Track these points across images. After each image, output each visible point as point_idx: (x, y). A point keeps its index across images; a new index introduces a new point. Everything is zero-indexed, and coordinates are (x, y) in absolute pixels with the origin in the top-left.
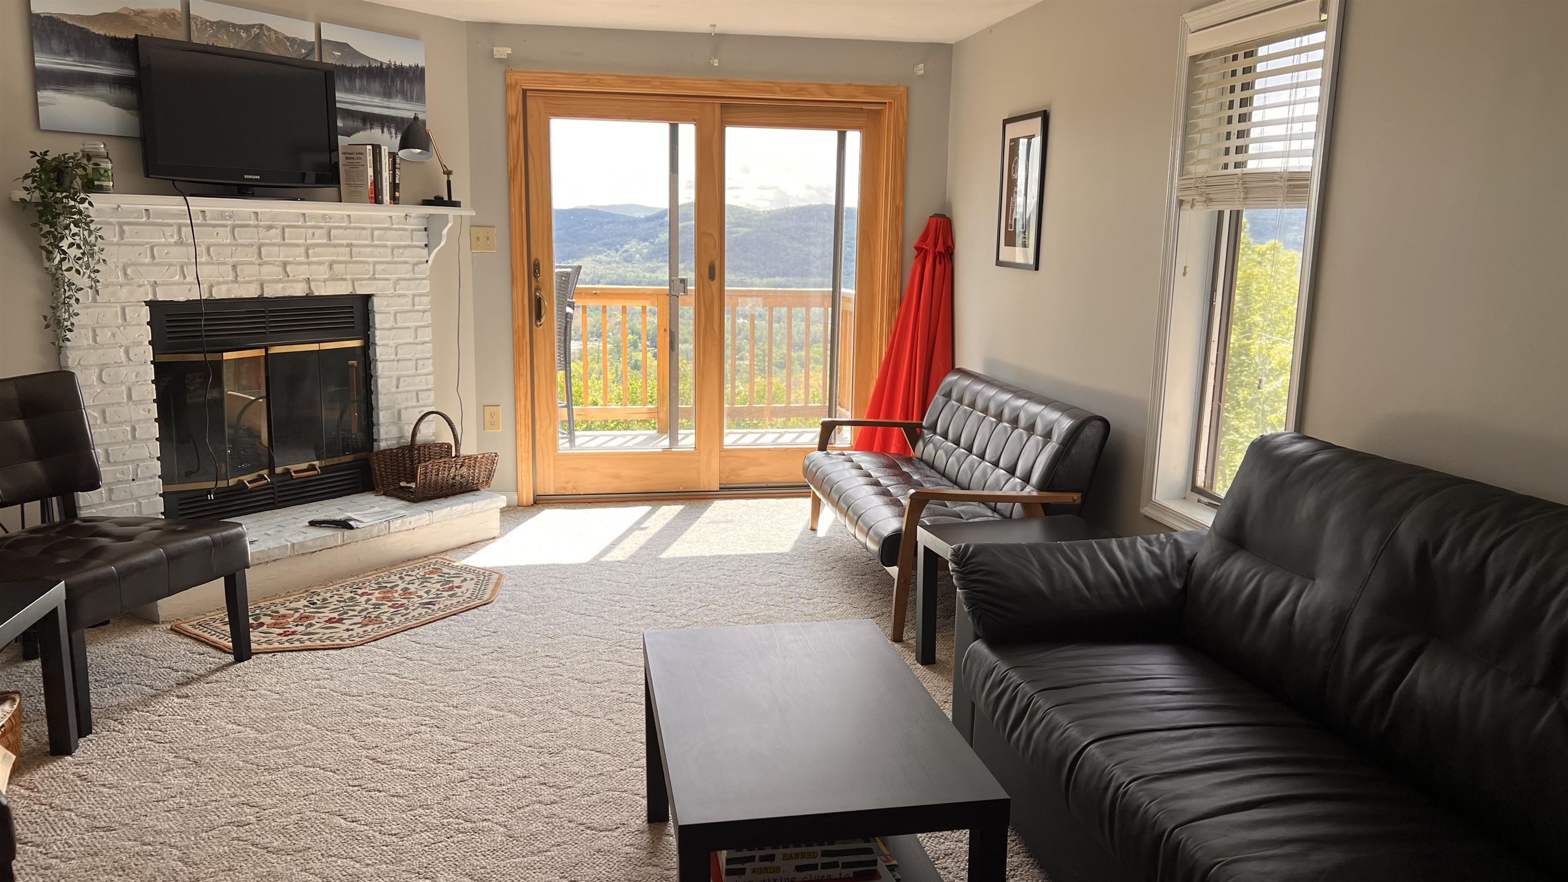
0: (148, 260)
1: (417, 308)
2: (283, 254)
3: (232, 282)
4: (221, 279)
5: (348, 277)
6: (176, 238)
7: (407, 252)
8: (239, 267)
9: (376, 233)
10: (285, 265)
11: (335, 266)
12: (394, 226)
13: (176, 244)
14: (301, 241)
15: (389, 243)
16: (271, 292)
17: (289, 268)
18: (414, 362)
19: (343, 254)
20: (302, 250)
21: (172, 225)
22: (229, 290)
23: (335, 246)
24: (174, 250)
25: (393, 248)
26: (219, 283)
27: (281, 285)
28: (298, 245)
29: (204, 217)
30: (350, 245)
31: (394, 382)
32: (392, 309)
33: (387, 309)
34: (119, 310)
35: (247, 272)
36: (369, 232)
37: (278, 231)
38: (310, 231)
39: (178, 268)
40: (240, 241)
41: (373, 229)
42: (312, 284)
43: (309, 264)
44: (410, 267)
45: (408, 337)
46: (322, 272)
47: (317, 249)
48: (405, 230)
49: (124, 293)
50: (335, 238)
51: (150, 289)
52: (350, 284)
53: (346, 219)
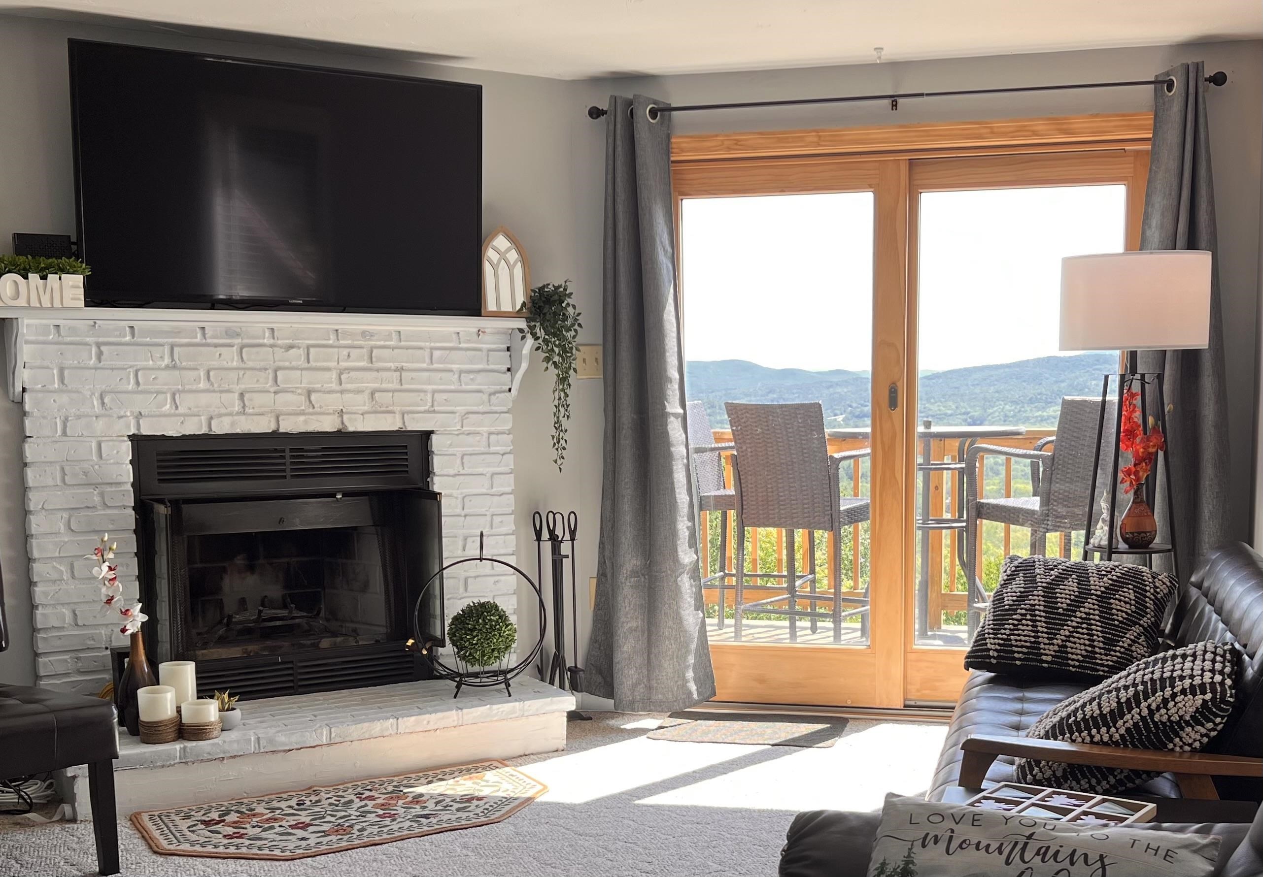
0: (131, 386)
1: (493, 449)
2: (307, 380)
3: (238, 414)
4: (223, 411)
5: (397, 409)
6: (167, 361)
7: (480, 378)
8: (247, 396)
9: (437, 353)
10: (309, 393)
11: (377, 395)
12: (463, 345)
13: (167, 367)
14: (333, 364)
15: (455, 367)
16: (289, 426)
17: (313, 397)
18: (488, 518)
19: (390, 381)
20: (334, 375)
21: (162, 345)
22: (233, 424)
23: (378, 370)
24: (163, 375)
25: (461, 372)
26: (220, 415)
27: (302, 418)
28: (328, 369)
29: (204, 335)
30: (400, 370)
31: (460, 544)
32: (459, 451)
33: (451, 451)
34: (94, 445)
35: (257, 401)
36: (427, 353)
37: (302, 352)
38: (345, 352)
39: (169, 396)
40: (250, 364)
41: (432, 349)
42: (345, 417)
43: (342, 392)
44: (485, 397)
45: (481, 486)
46: (361, 402)
47: (352, 374)
48: (480, 350)
49: (99, 426)
50: (380, 360)
51: (133, 422)
52: (398, 417)
53: (395, 336)
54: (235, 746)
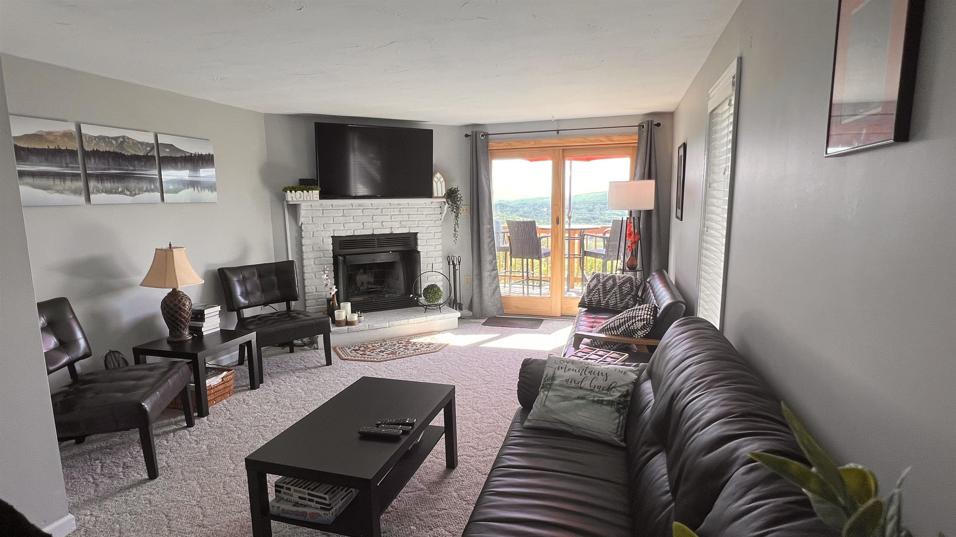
0: (332, 222)
1: (436, 237)
2: (382, 218)
3: (362, 229)
4: (358, 228)
5: (408, 226)
6: (342, 214)
7: (432, 216)
8: (364, 224)
9: (419, 209)
10: (382, 222)
11: (402, 222)
12: (427, 207)
13: (342, 216)
14: (389, 213)
15: (424, 213)
16: (377, 232)
17: (383, 223)
18: (434, 258)
19: (406, 218)
20: (389, 216)
21: (340, 210)
22: (360, 232)
23: (402, 215)
24: (341, 218)
25: (426, 215)
26: (357, 230)
27: (380, 230)
28: (388, 215)
29: (352, 206)
30: (408, 214)
31: (426, 265)
32: (426, 238)
33: (423, 238)
34: (321, 239)
35: (367, 225)
36: (416, 209)
37: (380, 210)
38: (392, 210)
39: (342, 224)
40: (365, 214)
41: (418, 208)
42: (393, 229)
43: (392, 222)
44: (433, 222)
45: (432, 248)
46: (397, 225)
47: (395, 216)
48: (432, 208)
49: (323, 233)
50: (403, 212)
51: (332, 232)
52: (408, 229)
53: (407, 205)
54: (362, 327)
